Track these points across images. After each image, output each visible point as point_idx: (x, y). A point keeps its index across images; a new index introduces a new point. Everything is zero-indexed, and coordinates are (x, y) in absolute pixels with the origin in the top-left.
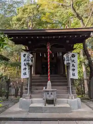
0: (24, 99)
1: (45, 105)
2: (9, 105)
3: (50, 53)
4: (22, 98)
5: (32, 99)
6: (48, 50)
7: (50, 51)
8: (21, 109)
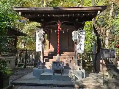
0: (37, 69)
1: (54, 74)
2: (25, 73)
3: (60, 30)
4: (35, 68)
5: (44, 69)
6: (59, 27)
7: (60, 28)
8: (34, 77)
